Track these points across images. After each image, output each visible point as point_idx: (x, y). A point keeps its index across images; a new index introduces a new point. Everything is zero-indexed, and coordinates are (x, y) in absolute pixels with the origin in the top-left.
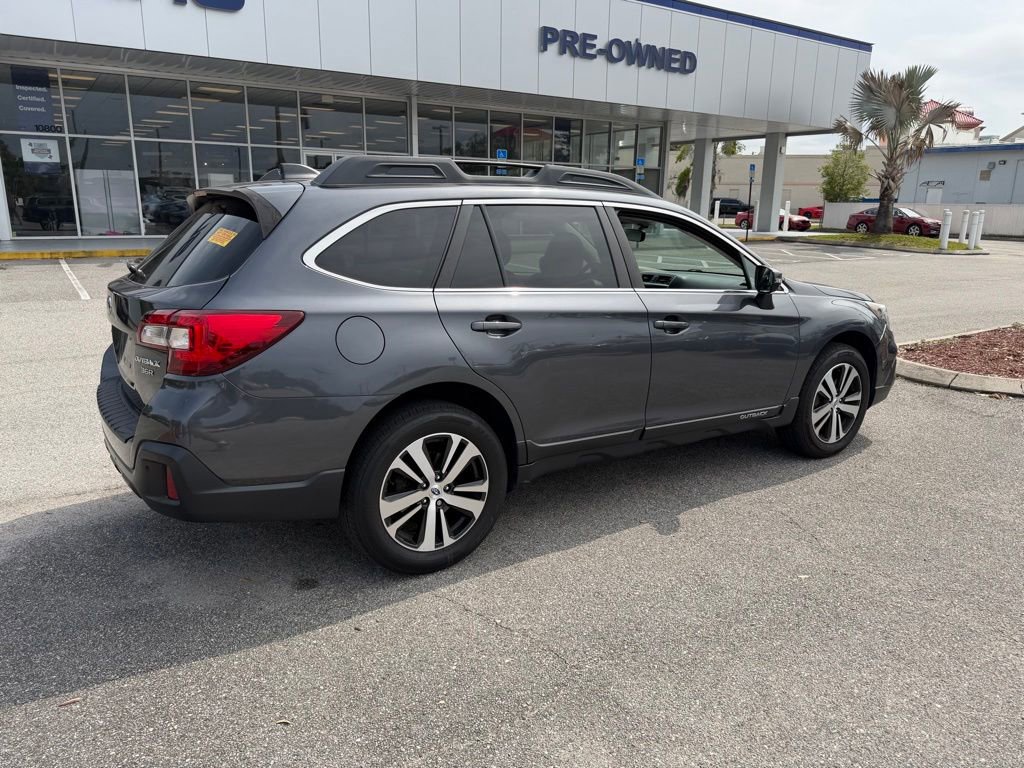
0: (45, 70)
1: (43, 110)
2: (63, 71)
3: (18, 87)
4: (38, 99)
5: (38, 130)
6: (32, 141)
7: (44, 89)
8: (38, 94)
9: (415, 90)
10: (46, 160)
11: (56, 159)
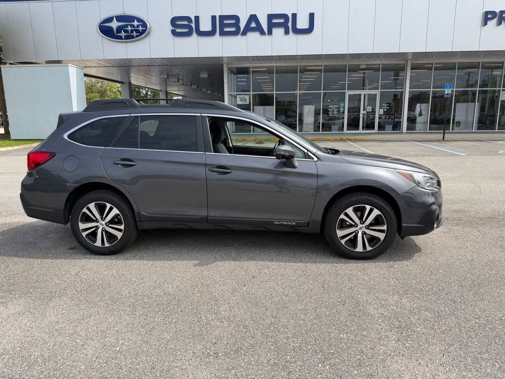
0: (248, 68)
1: (245, 83)
2: (253, 68)
3: (238, 76)
4: (244, 80)
5: (242, 92)
6: (241, 96)
7: (246, 76)
8: (244, 78)
9: (410, 57)
10: (245, 103)
11: (248, 103)
